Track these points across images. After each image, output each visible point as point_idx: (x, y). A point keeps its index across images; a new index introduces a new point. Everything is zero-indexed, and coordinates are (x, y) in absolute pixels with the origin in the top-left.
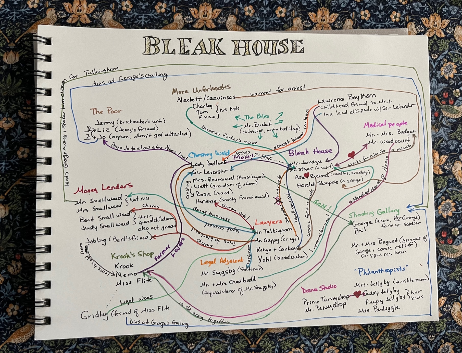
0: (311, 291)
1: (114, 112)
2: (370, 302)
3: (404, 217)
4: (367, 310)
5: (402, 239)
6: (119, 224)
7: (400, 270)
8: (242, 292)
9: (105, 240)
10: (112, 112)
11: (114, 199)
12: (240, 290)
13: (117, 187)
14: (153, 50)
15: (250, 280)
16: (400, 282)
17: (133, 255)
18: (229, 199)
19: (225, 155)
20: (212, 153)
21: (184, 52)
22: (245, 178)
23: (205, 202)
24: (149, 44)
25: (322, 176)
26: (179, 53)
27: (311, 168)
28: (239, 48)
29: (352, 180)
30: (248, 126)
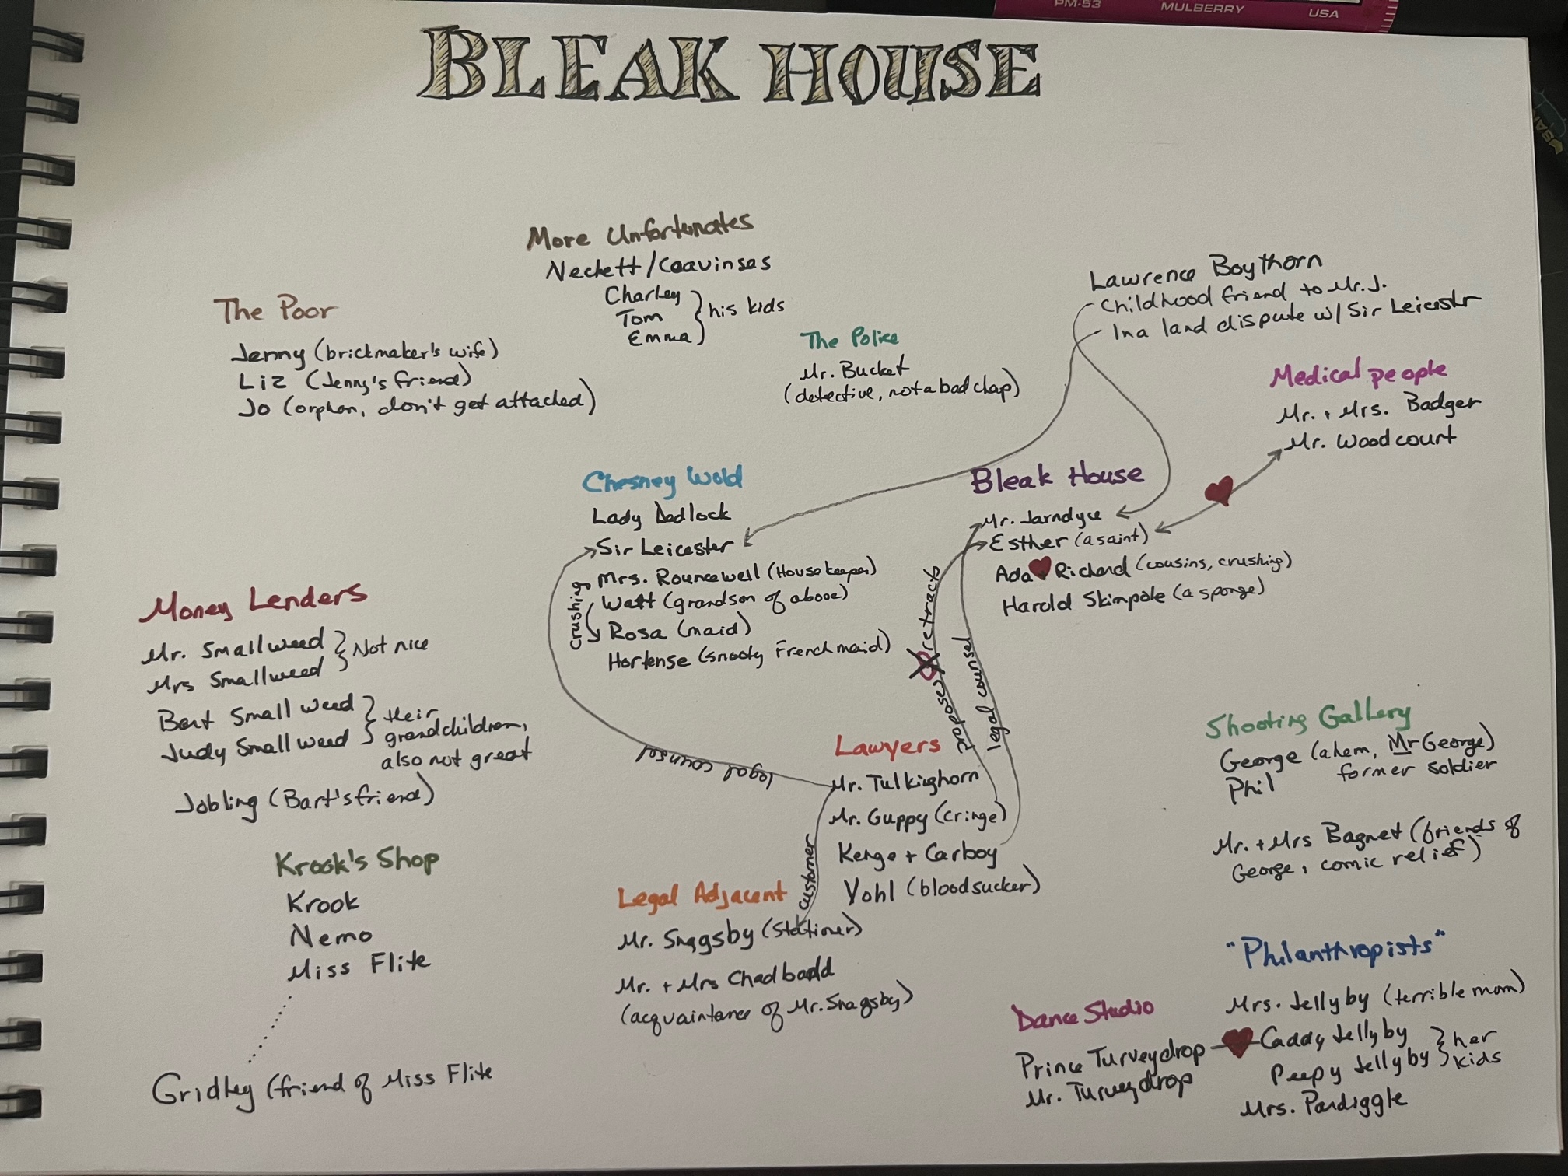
0: (1052, 1024)
1: (305, 314)
2: (1287, 1074)
3: (1427, 740)
4: (1279, 1108)
5: (1423, 824)
6: (310, 743)
7: (1410, 950)
8: (777, 1020)
9: (253, 802)
10: (299, 314)
11: (295, 645)
12: (771, 1009)
13: (308, 601)
14: (459, 79)
15: (811, 974)
16: (1410, 998)
17: (358, 861)
18: (736, 655)
19: (723, 484)
20: (673, 478)
21: (576, 91)
22: (800, 573)
23: (643, 663)
24: (447, 59)
25: (1100, 573)
26: (559, 93)
27: (1058, 541)
28: (791, 75)
29: (1221, 591)
30: (814, 374)
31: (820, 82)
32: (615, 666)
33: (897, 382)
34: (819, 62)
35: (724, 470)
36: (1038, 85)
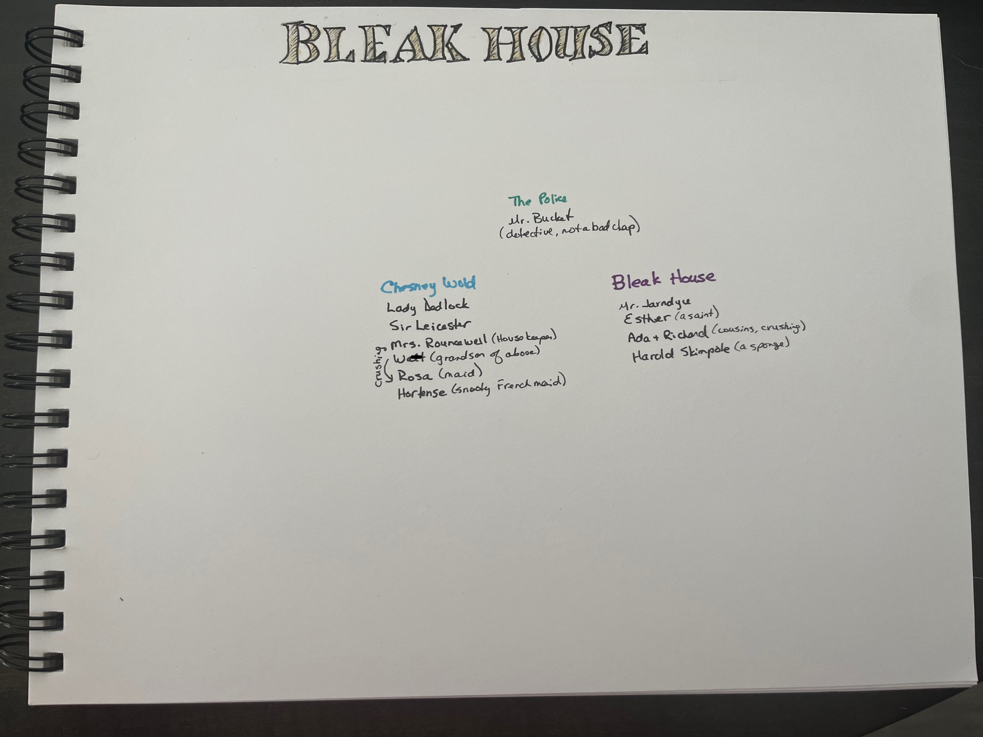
14: (304, 52)
18: (474, 389)
19: (464, 287)
20: (434, 284)
21: (373, 58)
22: (511, 339)
23: (418, 394)
24: (297, 41)
25: (690, 336)
26: (363, 59)
27: (665, 317)
28: (500, 45)
29: (763, 345)
30: (517, 221)
31: (517, 49)
32: (402, 396)
33: (567, 225)
34: (517, 37)
35: (465, 279)
36: (647, 48)
